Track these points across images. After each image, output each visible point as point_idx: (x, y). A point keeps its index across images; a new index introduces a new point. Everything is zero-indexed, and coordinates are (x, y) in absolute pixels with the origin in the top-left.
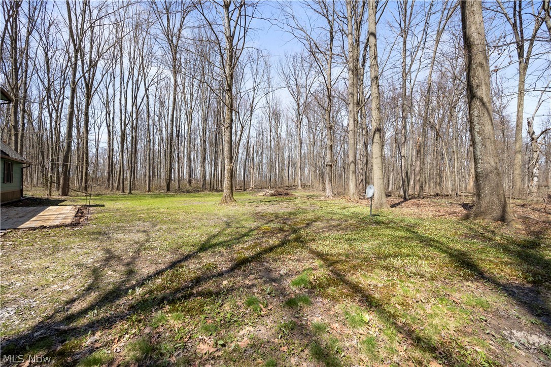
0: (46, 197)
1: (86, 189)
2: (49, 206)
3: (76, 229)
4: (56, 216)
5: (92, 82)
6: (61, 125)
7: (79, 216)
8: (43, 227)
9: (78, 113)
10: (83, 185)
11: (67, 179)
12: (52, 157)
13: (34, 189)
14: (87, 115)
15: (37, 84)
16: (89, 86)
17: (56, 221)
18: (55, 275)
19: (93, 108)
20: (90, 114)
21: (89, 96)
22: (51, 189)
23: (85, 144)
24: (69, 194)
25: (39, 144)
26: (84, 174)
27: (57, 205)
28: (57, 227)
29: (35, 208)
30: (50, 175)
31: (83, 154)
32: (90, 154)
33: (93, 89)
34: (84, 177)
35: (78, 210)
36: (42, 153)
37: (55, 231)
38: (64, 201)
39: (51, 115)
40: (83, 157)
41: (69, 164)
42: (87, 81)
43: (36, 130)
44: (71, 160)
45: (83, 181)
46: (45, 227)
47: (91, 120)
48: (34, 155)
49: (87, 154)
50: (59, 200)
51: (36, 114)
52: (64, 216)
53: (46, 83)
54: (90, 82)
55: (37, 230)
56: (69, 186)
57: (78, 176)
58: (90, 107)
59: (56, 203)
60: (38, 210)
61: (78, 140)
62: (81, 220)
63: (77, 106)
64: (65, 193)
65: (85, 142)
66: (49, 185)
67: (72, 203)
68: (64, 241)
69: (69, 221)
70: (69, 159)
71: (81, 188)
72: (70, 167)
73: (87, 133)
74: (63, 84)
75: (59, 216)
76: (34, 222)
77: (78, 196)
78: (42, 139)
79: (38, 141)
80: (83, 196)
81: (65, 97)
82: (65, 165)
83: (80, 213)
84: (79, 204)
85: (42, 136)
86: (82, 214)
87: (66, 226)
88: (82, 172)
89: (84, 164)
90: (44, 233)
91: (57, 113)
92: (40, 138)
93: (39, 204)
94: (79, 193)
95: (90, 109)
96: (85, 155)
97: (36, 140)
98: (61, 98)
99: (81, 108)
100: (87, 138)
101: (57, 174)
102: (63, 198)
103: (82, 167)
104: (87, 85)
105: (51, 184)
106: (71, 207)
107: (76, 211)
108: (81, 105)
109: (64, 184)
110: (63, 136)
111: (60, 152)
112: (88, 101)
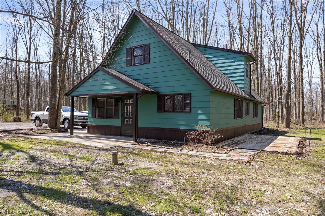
0: (276, 128)
1: (303, 123)
2: (279, 136)
3: (300, 158)
4: (284, 145)
5: (304, 25)
6: (283, 70)
7: (301, 147)
8: (277, 152)
9: (294, 57)
10: (301, 119)
11: (289, 114)
12: (278, 96)
13: (268, 121)
14: (301, 55)
15: (267, 44)
16: (301, 30)
17: (285, 149)
18: (291, 195)
19: (305, 48)
20: (303, 54)
21: (302, 38)
22: (278, 122)
23: (301, 82)
24: (291, 127)
25: (269, 88)
26: (301, 109)
27: (283, 135)
28: (286, 154)
29: (271, 136)
30: (278, 111)
31: (299, 91)
32: (305, 91)
33: (305, 30)
34: (301, 111)
35: (300, 141)
36: (272, 93)
37: (286, 157)
38: (288, 132)
39: (276, 64)
40: (300, 94)
41: (290, 101)
42: (300, 26)
43: (268, 78)
44: (291, 98)
45: (301, 115)
46: (279, 153)
47: (305, 59)
48: (267, 97)
49: (303, 90)
50: (284, 132)
51: (267, 65)
52: (290, 145)
53: (272, 40)
54: (302, 26)
55: (274, 154)
56: (290, 120)
57: (296, 110)
58: (303, 48)
59: (283, 133)
60: (273, 138)
61: (295, 79)
62: (304, 151)
63: (293, 50)
64: (288, 126)
65: (300, 80)
66: (277, 119)
67: (294, 135)
68: (293, 167)
69: (294, 150)
70: (290, 97)
71: (299, 122)
72: (290, 103)
73: (302, 72)
74: (283, 36)
75: (286, 145)
76: (272, 147)
77: (297, 129)
78: (271, 83)
79: (269, 86)
80: (301, 129)
81: (284, 46)
82: (287, 102)
83: (301, 145)
84: (299, 136)
85: (271, 81)
86: (303, 145)
87: (293, 154)
88: (299, 107)
89: (301, 100)
90: (279, 157)
91: (280, 61)
92: (270, 83)
93: (272, 134)
94: (298, 126)
95: (303, 50)
96: (301, 92)
97: (268, 85)
98: (282, 48)
99: (296, 51)
100: (302, 76)
101: (281, 110)
102: (287, 130)
103: (299, 103)
104: (300, 29)
105: (278, 118)
106: (294, 138)
107: (298, 142)
108: (296, 48)
109: (287, 118)
110: (284, 78)
111: (283, 92)
112: (301, 43)
